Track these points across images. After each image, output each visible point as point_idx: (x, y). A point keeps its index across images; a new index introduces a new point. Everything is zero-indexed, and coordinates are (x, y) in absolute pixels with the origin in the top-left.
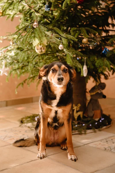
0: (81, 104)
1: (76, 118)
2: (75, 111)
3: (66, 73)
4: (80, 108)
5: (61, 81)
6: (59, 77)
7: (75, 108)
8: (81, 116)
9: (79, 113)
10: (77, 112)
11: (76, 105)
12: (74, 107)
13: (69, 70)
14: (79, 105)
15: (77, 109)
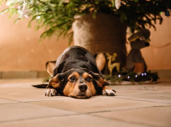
0: (117, 53)
1: (111, 70)
2: (110, 62)
3: (89, 82)
4: (116, 58)
5: (84, 90)
6: (82, 84)
7: (110, 58)
8: (118, 69)
9: (115, 65)
10: (112, 62)
11: (111, 54)
12: (108, 57)
13: (94, 80)
14: (115, 55)
15: (112, 59)
